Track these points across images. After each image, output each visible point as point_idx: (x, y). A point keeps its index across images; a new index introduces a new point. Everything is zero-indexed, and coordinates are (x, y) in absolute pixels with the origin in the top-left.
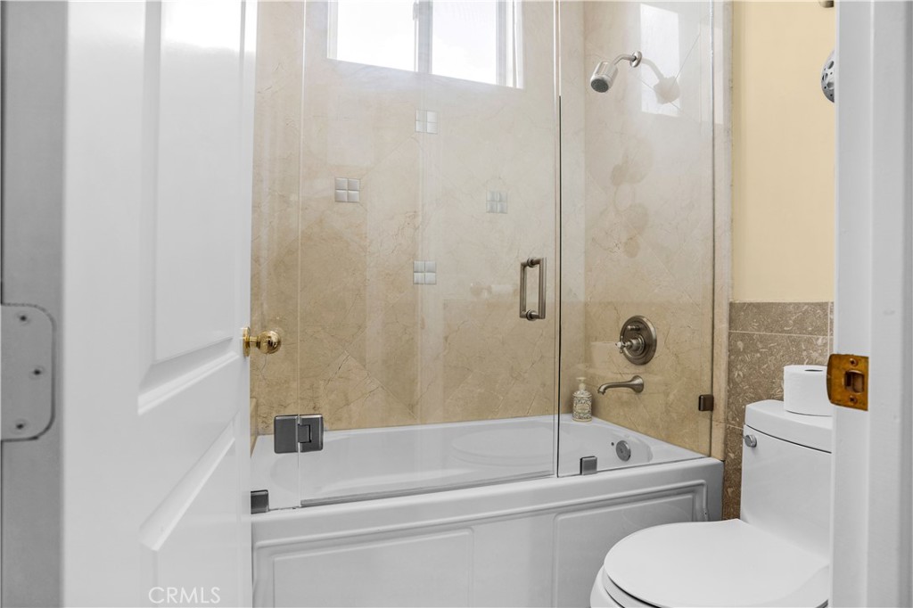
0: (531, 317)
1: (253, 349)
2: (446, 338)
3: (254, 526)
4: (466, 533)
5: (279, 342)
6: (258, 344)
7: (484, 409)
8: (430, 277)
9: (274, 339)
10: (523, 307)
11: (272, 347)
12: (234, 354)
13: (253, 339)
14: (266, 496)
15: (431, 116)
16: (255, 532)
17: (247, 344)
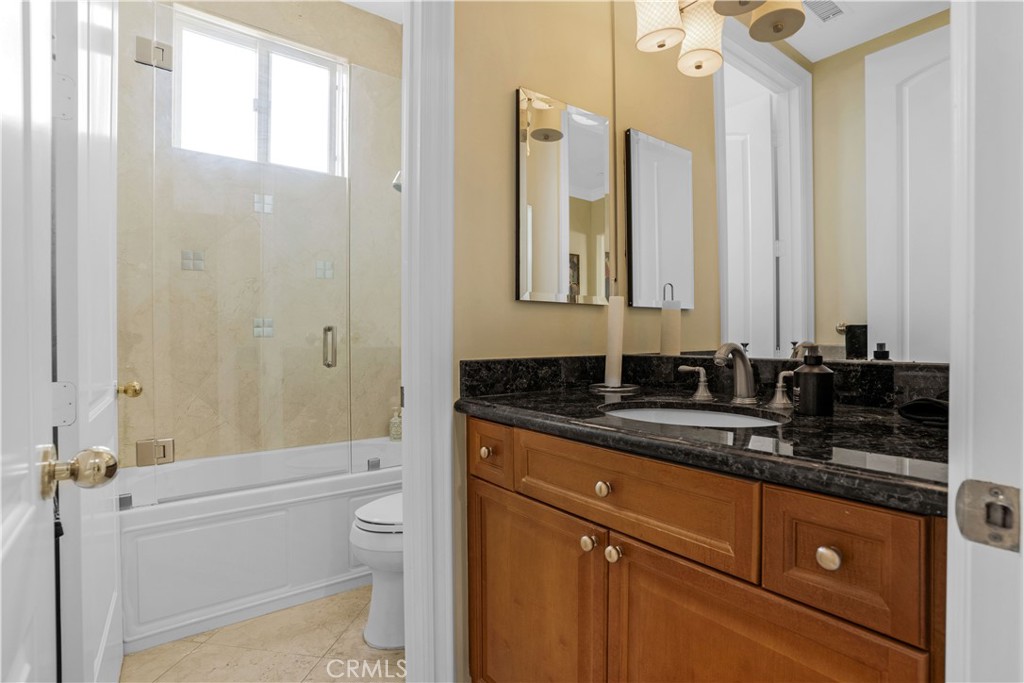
0: (329, 366)
1: (122, 395)
2: (283, 380)
3: (121, 517)
4: (283, 513)
5: (141, 389)
6: (125, 392)
7: (317, 436)
8: (267, 330)
9: (137, 388)
10: (325, 359)
11: (137, 393)
12: (109, 398)
13: (122, 388)
14: (131, 497)
15: (268, 199)
16: (122, 521)
17: (118, 391)
